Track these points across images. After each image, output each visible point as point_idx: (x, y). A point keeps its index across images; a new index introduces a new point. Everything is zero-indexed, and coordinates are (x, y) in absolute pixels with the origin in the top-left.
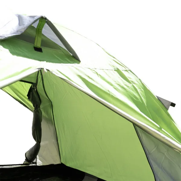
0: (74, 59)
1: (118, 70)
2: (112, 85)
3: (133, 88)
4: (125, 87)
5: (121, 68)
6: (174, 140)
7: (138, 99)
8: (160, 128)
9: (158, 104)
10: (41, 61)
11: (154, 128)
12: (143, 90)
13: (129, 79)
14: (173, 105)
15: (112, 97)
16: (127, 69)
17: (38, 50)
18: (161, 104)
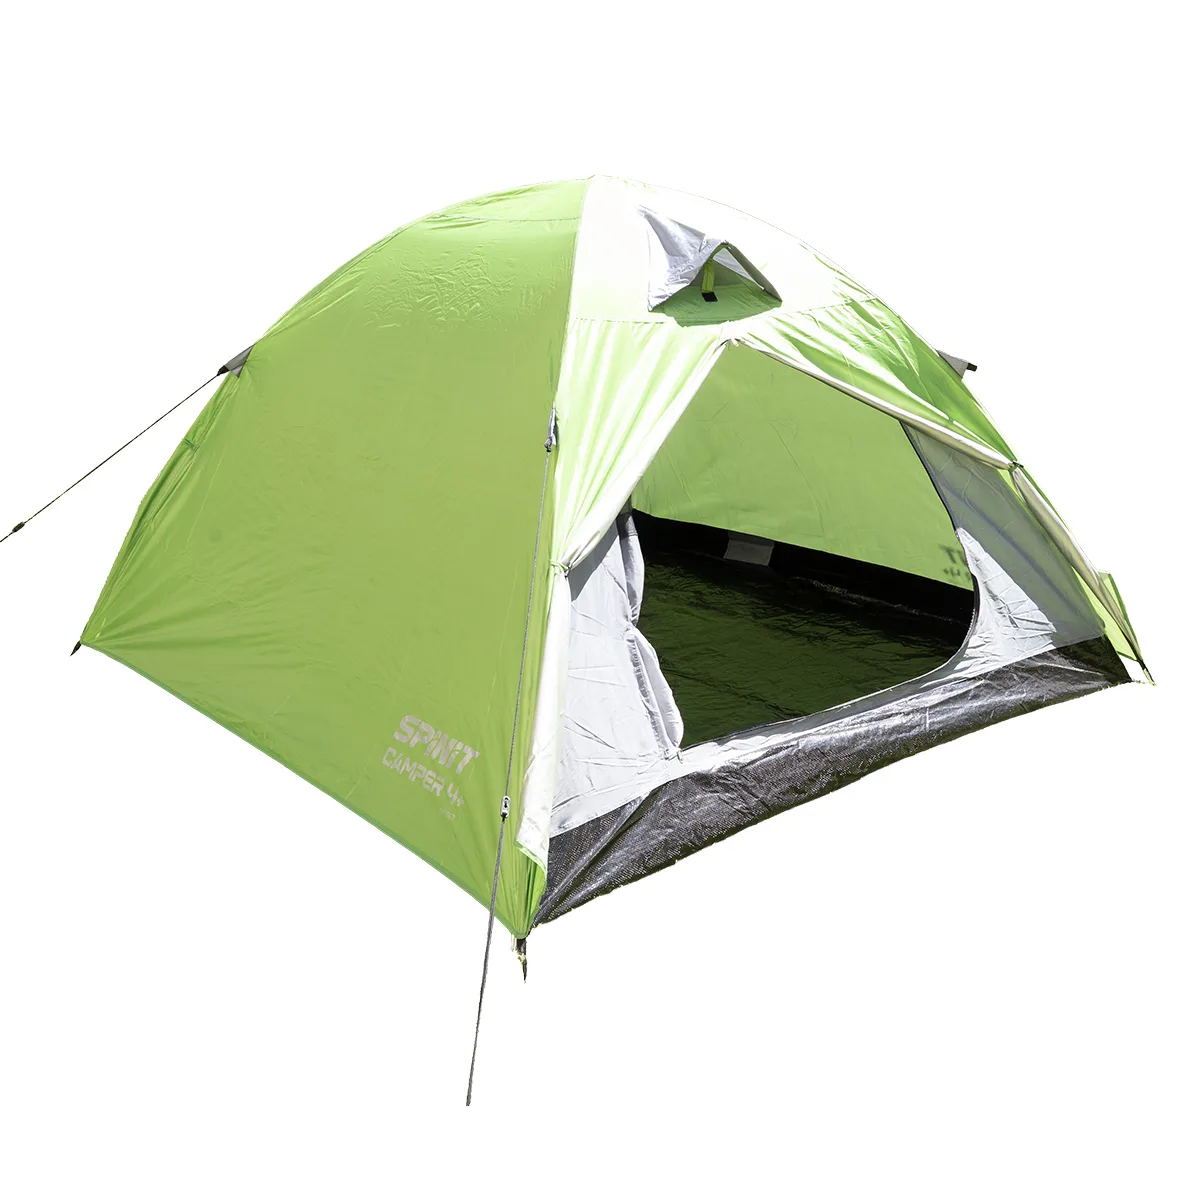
0: (769, 299)
1: (854, 305)
2: (845, 340)
3: (888, 340)
4: (871, 338)
5: (858, 298)
6: (980, 443)
7: (899, 362)
8: (950, 421)
9: (940, 368)
10: (719, 322)
11: (934, 422)
12: (907, 340)
13: (878, 321)
14: (972, 368)
15: (853, 368)
16: (871, 297)
17: (710, 297)
18: (946, 366)
